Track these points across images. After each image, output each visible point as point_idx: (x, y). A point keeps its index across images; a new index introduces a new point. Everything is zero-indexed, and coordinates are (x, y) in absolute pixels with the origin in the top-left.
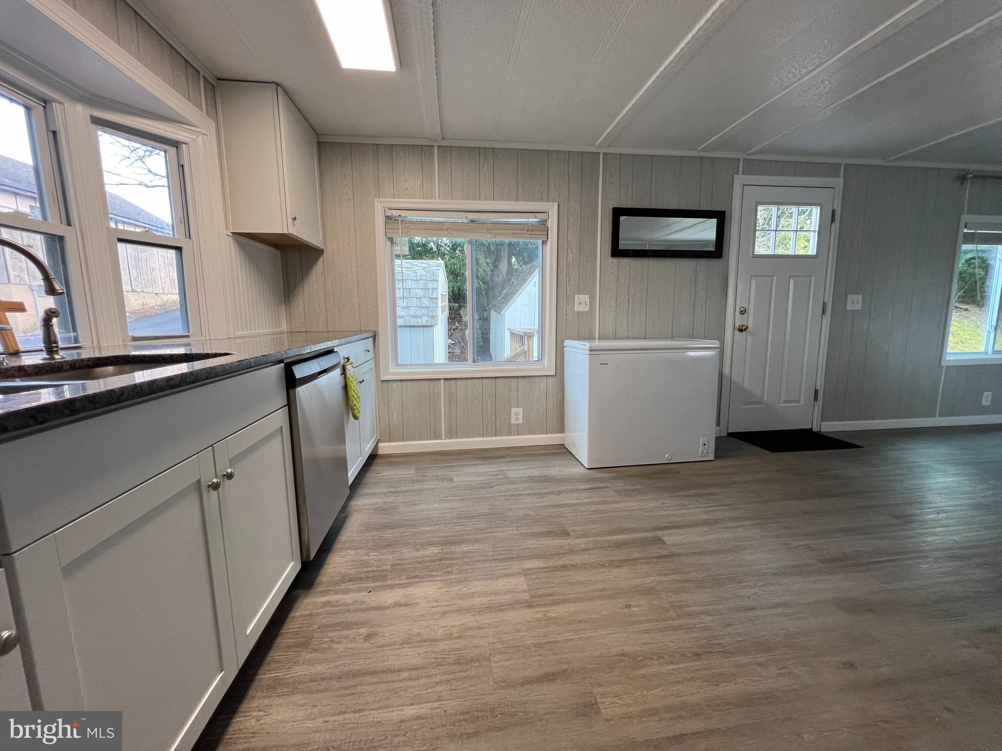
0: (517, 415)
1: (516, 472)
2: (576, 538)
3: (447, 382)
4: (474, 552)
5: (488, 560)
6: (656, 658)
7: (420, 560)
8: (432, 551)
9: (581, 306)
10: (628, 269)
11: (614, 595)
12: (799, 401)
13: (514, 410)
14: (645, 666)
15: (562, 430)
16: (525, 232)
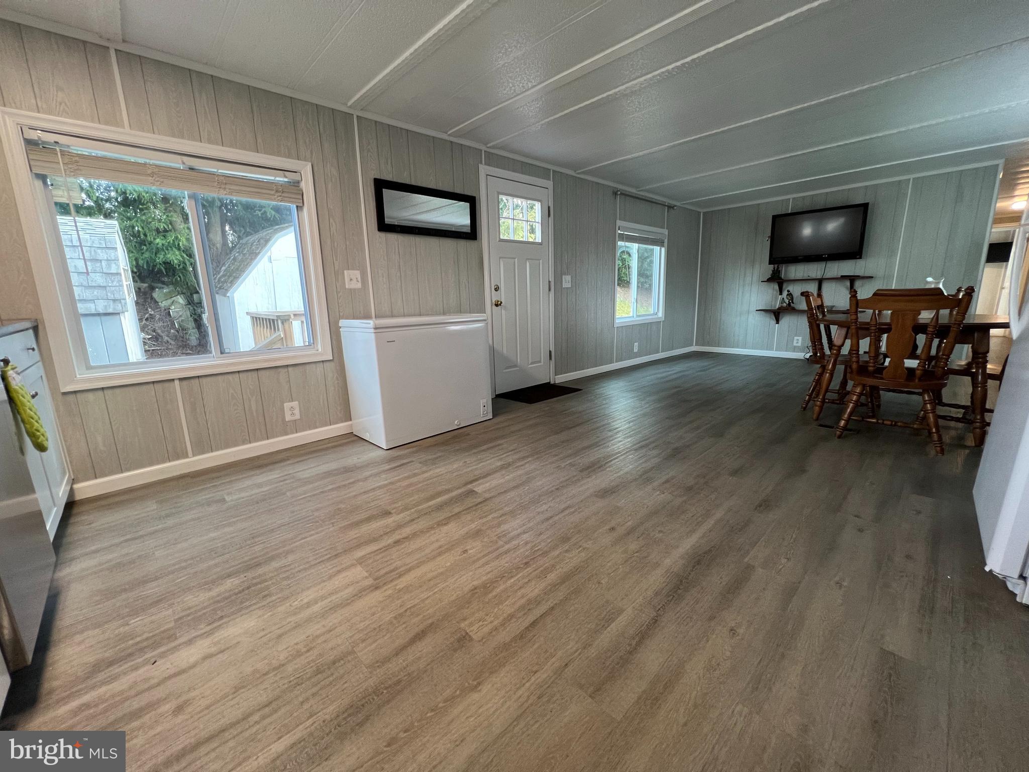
0: (292, 410)
1: (309, 471)
2: (399, 514)
3: (185, 383)
4: (289, 565)
5: (311, 567)
6: (499, 579)
7: (218, 598)
8: (229, 584)
9: (352, 282)
10: (397, 245)
11: (450, 547)
12: (540, 362)
13: (287, 405)
14: (495, 588)
15: (348, 417)
16: (273, 192)
